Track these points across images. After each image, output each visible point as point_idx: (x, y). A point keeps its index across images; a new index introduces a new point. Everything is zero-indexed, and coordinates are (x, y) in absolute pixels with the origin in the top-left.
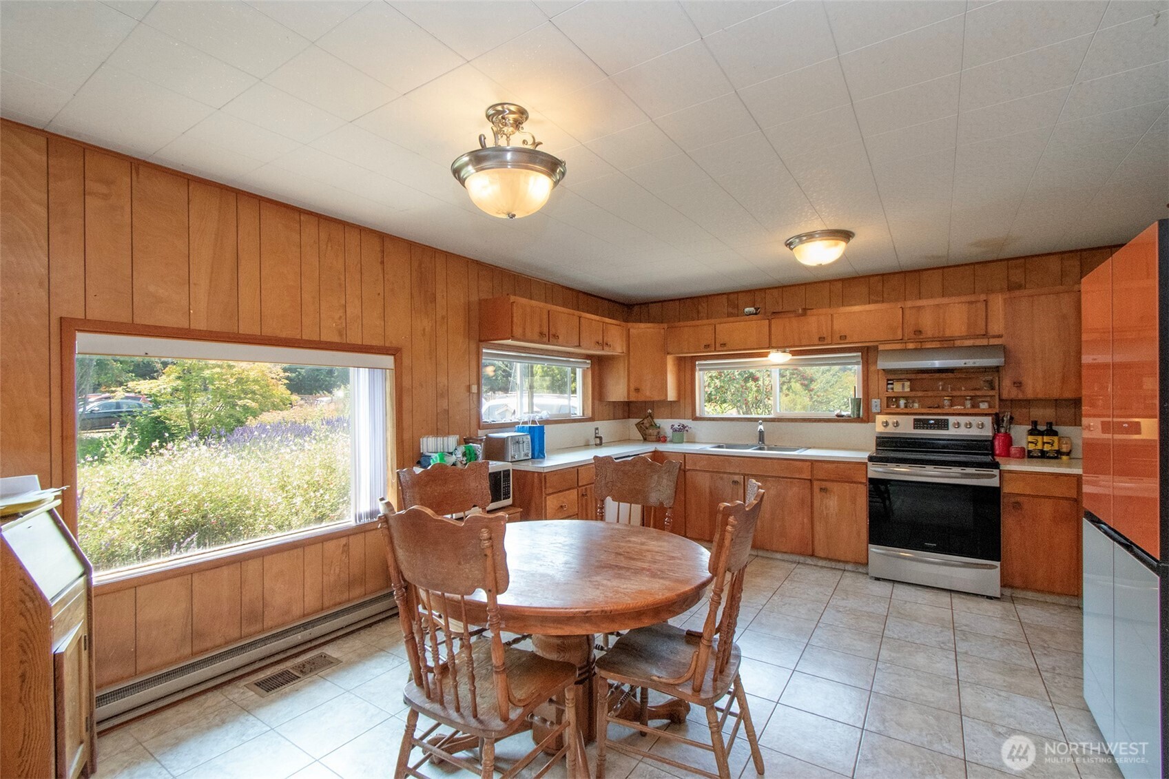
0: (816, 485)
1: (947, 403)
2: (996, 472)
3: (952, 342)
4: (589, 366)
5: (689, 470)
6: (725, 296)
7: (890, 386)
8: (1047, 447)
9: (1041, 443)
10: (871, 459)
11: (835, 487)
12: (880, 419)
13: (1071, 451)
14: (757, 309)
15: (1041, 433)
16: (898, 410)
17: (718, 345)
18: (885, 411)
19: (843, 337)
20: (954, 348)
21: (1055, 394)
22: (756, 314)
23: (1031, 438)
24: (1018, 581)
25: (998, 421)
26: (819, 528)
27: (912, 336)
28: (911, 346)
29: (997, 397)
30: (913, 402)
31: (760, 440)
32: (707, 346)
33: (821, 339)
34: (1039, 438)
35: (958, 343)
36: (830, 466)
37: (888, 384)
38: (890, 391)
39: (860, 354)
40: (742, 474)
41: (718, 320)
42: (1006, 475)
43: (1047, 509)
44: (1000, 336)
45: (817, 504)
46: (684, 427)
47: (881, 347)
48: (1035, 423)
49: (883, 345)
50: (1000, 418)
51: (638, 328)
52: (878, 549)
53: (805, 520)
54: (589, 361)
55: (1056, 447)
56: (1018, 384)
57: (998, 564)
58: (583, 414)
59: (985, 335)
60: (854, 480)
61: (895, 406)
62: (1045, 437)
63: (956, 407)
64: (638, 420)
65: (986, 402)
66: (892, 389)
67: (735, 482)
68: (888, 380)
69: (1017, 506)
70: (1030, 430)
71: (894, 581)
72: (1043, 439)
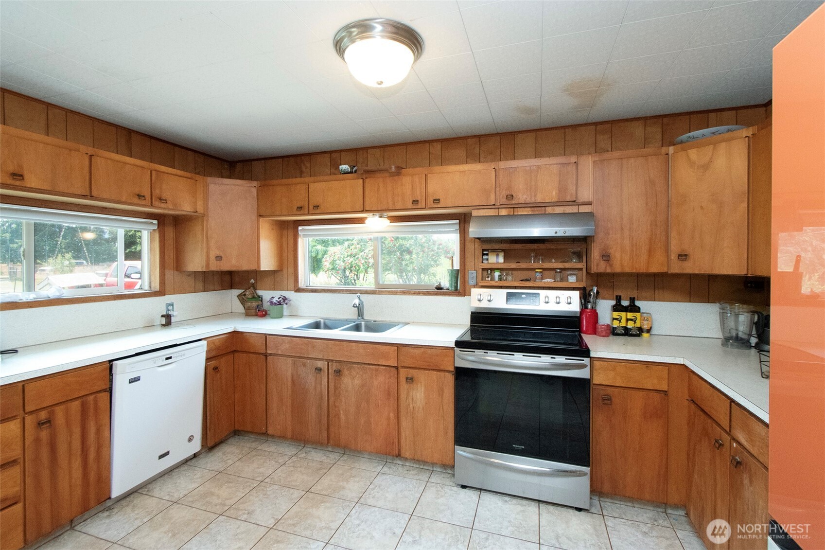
0: (403, 372)
1: (538, 275)
2: (586, 361)
3: (543, 208)
4: (156, 228)
5: (271, 354)
6: (328, 155)
7: (485, 257)
8: (630, 325)
9: (624, 319)
10: (459, 344)
11: (422, 376)
12: (475, 292)
13: (651, 328)
14: (352, 167)
15: (625, 309)
16: (493, 283)
17: (311, 207)
18: (481, 284)
19: (437, 201)
20: (545, 215)
21: (641, 267)
22: (351, 172)
23: (616, 315)
24: (607, 487)
25: (585, 297)
26: (405, 424)
27: (504, 201)
28: (503, 212)
29: (584, 270)
30: (507, 275)
31: (359, 316)
32: (300, 208)
33: (415, 202)
34: (623, 314)
35: (549, 210)
36: (417, 351)
37: (484, 254)
38: (485, 262)
39: (458, 221)
40: (327, 360)
41: (312, 179)
42: (596, 363)
43: (637, 403)
44: (590, 204)
45: (403, 396)
46: (285, 299)
47: (475, 213)
48: (619, 299)
49: (476, 211)
50: (587, 292)
51: (222, 184)
52: (464, 451)
53: (392, 415)
54: (155, 222)
55: (638, 325)
56: (606, 257)
57: (586, 469)
58: (150, 287)
59: (574, 203)
60: (442, 368)
61: (489, 279)
62: (628, 313)
63: (546, 280)
64: (240, 291)
65: (574, 275)
66: (487, 260)
67: (319, 370)
68: (483, 250)
69: (607, 400)
70: (614, 306)
71: (481, 489)
72: (626, 315)
